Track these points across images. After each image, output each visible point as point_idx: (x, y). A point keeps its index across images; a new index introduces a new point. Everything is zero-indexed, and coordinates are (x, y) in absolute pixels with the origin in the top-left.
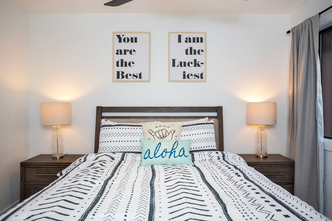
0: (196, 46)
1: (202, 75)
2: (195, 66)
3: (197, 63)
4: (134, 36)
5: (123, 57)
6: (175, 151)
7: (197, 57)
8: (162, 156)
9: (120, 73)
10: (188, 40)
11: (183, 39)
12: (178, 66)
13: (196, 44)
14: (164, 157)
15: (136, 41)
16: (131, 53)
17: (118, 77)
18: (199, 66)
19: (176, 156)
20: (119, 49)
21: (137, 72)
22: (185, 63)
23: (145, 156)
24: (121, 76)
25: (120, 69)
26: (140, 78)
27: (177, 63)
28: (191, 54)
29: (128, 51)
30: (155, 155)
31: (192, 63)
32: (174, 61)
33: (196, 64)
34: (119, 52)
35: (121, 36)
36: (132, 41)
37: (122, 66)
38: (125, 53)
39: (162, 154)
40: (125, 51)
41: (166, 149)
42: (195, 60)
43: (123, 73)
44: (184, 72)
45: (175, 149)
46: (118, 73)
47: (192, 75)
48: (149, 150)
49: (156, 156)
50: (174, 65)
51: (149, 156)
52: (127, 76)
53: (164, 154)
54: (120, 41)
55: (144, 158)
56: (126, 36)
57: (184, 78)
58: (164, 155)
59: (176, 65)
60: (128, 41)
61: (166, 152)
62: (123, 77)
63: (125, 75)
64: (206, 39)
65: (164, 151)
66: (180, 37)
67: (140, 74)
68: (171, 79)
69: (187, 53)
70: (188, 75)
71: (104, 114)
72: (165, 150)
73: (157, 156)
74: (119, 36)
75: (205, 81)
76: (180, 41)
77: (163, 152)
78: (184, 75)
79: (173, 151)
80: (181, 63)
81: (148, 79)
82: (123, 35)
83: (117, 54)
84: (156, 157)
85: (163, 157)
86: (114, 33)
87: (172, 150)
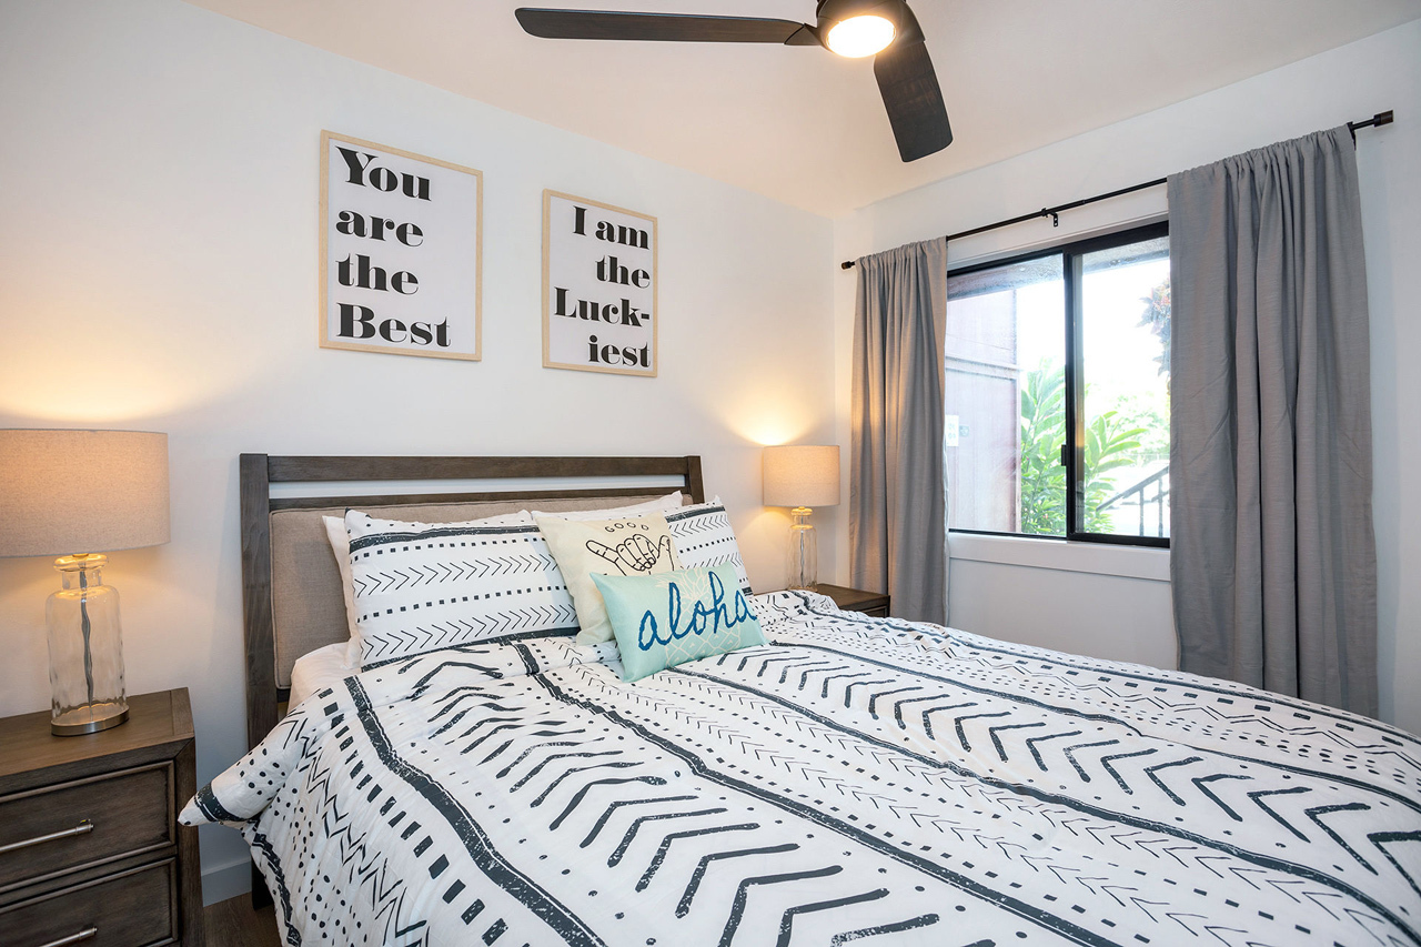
0: (630, 257)
1: (644, 352)
2: (625, 322)
3: (631, 312)
4: (417, 172)
5: (366, 245)
6: (724, 606)
7: (629, 291)
8: (695, 629)
9: (357, 314)
10: (606, 232)
11: (591, 227)
12: (574, 315)
13: (627, 247)
14: (701, 631)
15: (424, 194)
16: (402, 234)
17: (347, 330)
18: (636, 323)
19: (730, 621)
20: (349, 208)
21: (429, 321)
22: (595, 306)
23: (641, 638)
24: (358, 328)
25: (357, 296)
26: (442, 341)
27: (572, 305)
28: (613, 279)
29: (390, 225)
30: (673, 628)
31: (615, 311)
32: (561, 293)
33: (629, 318)
34: (350, 223)
35: (363, 160)
36: (408, 191)
37: (364, 282)
38: (378, 234)
39: (694, 622)
40: (378, 223)
41: (699, 602)
42: (625, 303)
43: (367, 314)
44: (593, 338)
45: (721, 597)
46: (347, 311)
47: (616, 351)
48: (648, 613)
49: (677, 632)
50: (561, 311)
51: (655, 635)
52: (385, 329)
53: (700, 618)
54: (356, 177)
55: (641, 645)
56: (384, 162)
57: (594, 358)
58: (699, 627)
59: (569, 310)
60: (392, 184)
61: (704, 614)
62: (368, 332)
63: (376, 323)
64: (655, 239)
65: (696, 611)
66: (580, 213)
67: (442, 329)
68: (554, 358)
69: (601, 276)
70: (605, 350)
71: (278, 491)
72: (697, 606)
73: (679, 631)
74: (350, 156)
75: (653, 376)
76: (580, 229)
77: (695, 615)
78: (594, 349)
79: (719, 606)
80: (583, 304)
81: (470, 350)
82: (370, 158)
83: (342, 228)
84: (678, 637)
85: (699, 633)
86: (326, 136)
87: (716, 602)
